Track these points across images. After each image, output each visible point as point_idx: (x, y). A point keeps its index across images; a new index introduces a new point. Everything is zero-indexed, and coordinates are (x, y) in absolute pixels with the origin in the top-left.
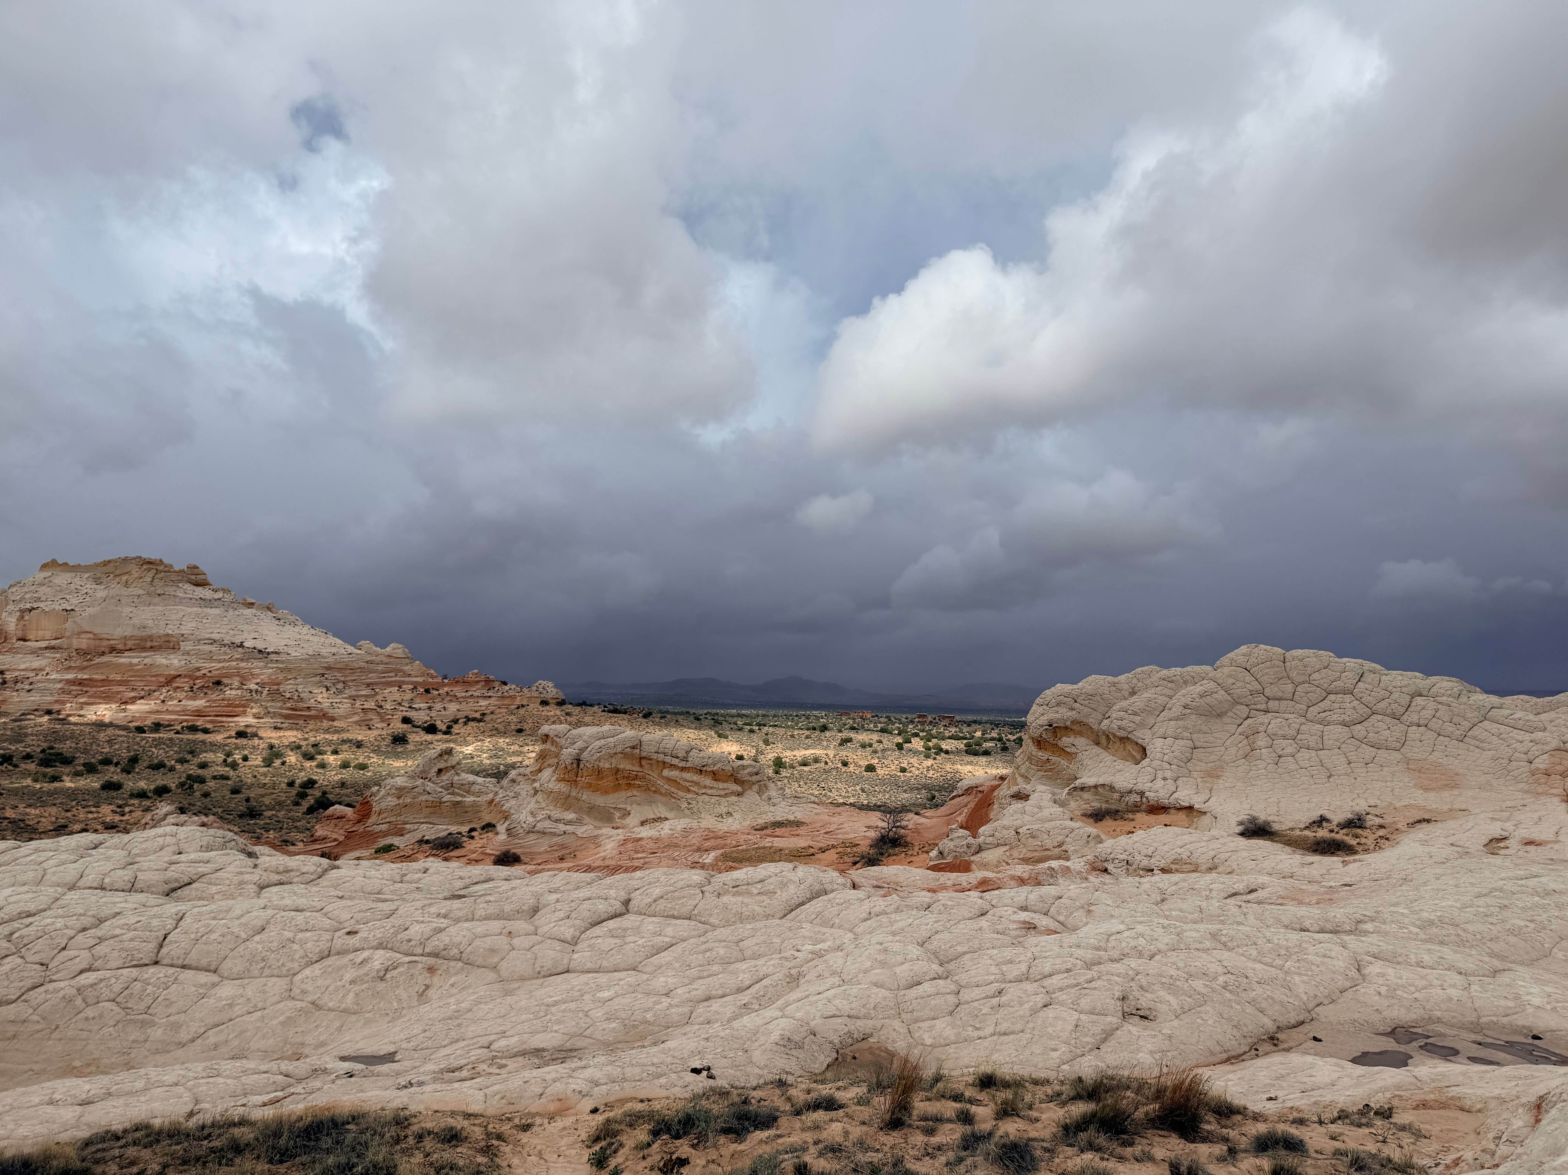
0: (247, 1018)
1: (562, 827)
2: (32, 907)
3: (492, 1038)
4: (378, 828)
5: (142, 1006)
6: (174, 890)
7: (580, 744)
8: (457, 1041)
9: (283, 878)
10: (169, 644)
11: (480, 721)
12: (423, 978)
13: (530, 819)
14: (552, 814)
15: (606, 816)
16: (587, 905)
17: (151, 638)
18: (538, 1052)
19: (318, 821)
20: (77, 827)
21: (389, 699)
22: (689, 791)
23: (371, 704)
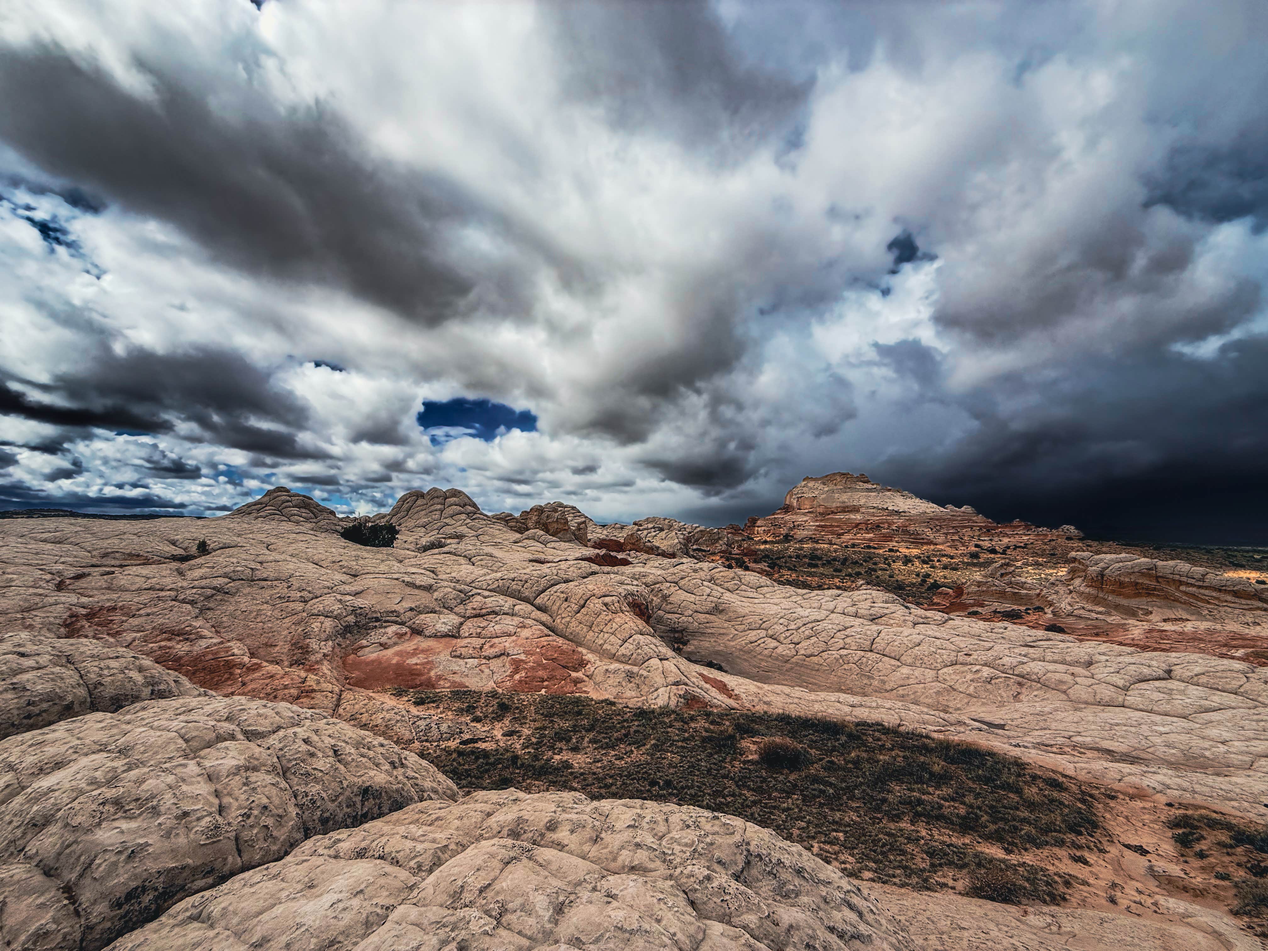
0: (916, 686)
1: (1094, 615)
2: (819, 618)
3: (1071, 734)
4: (968, 602)
5: (868, 669)
6: (874, 619)
7: (1102, 565)
8: (1045, 729)
9: (925, 621)
10: (855, 509)
11: (1023, 548)
12: (1015, 688)
13: (1069, 608)
14: (1085, 606)
15: (1132, 613)
16: (1132, 667)
17: (847, 507)
18: (1109, 752)
19: (934, 594)
20: (826, 587)
21: (967, 534)
22: (1209, 603)
23: (956, 537)
